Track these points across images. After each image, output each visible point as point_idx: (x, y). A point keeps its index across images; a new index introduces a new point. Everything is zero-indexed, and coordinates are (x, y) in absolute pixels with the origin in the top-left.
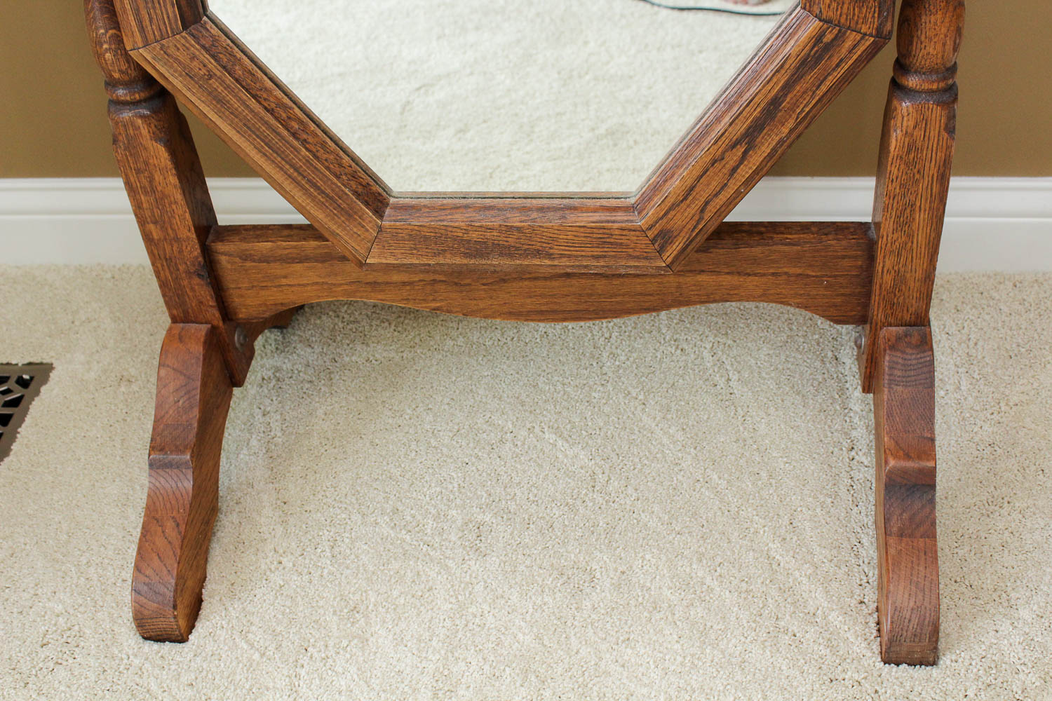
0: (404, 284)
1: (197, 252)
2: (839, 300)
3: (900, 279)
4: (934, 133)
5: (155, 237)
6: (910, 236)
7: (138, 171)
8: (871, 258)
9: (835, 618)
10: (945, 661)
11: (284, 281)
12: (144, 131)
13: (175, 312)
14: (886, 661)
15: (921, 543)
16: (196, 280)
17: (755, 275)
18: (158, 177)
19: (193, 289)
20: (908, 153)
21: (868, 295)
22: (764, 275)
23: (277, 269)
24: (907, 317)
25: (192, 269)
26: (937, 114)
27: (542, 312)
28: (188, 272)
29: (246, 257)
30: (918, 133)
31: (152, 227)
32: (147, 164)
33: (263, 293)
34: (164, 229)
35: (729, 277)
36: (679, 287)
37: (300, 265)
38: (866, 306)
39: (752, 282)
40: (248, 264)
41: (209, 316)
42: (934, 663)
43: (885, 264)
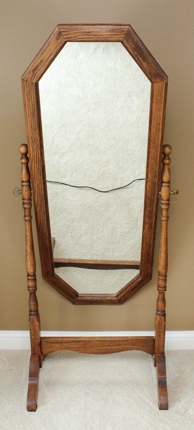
0: (75, 347)
1: (39, 341)
2: (149, 350)
3: (159, 346)
4: (162, 321)
5: (33, 338)
6: (160, 338)
7: (33, 326)
8: (154, 342)
9: (151, 404)
10: (169, 409)
11: (53, 347)
12: (35, 319)
13: (33, 353)
14: (160, 409)
15: (164, 389)
16: (38, 347)
17: (135, 345)
18: (36, 327)
19: (37, 348)
20: (159, 324)
21: (154, 349)
22: (137, 345)
23: (52, 345)
24: (161, 352)
25: (38, 344)
26: (163, 318)
27: (99, 353)
28: (37, 345)
29: (47, 342)
30: (160, 321)
31: (32, 336)
32: (34, 325)
33: (49, 349)
34: (34, 337)
35: (131, 346)
36: (123, 348)
37: (57, 344)
38: (154, 350)
39: (135, 346)
40: (48, 344)
41: (39, 353)
42: (167, 410)
43: (156, 343)
